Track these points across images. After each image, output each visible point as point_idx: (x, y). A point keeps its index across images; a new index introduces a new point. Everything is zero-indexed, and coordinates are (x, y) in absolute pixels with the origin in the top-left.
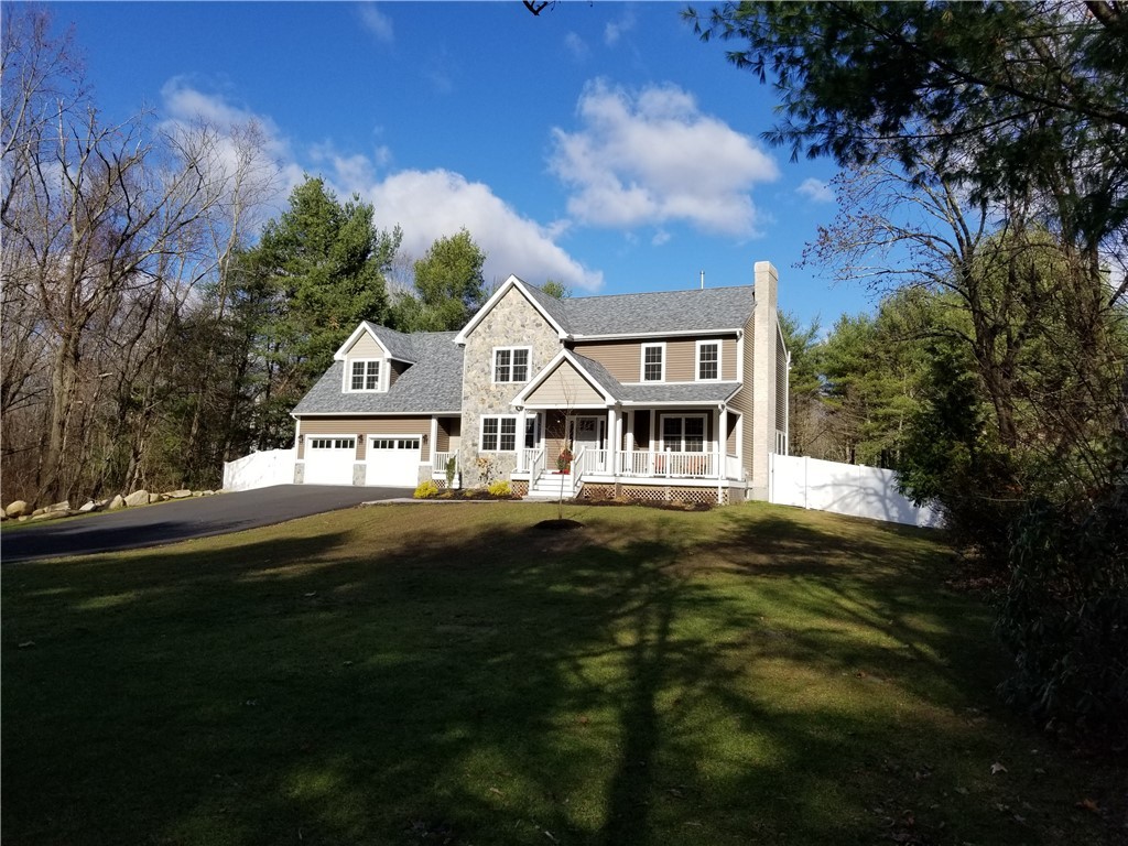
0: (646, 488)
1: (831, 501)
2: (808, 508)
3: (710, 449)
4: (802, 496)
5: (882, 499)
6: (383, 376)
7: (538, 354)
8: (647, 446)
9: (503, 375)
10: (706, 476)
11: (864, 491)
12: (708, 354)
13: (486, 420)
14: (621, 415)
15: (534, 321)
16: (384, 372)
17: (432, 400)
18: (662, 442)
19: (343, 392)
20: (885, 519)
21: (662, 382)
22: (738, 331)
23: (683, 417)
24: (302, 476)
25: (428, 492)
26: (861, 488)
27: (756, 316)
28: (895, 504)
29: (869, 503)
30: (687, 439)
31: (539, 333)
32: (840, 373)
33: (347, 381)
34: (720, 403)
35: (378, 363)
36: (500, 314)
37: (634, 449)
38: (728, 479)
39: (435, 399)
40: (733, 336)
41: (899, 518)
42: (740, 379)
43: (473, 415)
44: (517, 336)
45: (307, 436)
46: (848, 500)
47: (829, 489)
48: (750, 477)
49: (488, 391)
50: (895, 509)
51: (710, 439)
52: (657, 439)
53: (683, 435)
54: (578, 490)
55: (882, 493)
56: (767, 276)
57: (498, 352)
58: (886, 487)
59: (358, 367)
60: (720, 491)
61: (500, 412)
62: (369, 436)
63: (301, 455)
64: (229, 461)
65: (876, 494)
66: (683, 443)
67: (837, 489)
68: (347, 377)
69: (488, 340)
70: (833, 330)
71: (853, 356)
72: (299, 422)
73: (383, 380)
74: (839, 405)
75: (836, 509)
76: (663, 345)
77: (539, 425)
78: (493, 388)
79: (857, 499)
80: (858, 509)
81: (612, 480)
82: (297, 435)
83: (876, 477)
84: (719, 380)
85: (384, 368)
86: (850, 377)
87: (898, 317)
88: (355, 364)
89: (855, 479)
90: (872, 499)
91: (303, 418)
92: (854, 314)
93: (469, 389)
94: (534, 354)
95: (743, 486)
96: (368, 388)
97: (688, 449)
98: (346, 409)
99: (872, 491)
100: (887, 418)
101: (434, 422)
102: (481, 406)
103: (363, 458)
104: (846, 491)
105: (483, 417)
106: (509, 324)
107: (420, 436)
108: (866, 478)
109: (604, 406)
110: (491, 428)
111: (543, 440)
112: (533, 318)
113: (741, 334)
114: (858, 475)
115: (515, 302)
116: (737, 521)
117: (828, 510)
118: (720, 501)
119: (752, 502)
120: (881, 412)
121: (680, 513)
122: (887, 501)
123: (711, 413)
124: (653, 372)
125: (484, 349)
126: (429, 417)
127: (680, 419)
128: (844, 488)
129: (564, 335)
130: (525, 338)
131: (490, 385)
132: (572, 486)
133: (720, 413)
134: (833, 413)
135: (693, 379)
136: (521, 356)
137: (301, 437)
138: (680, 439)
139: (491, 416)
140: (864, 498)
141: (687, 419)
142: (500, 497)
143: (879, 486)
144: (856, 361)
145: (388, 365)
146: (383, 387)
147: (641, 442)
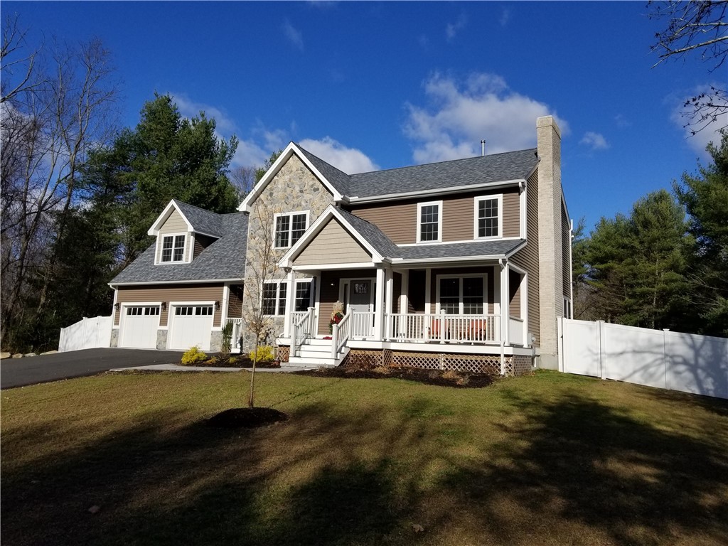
0: (418, 355)
1: (631, 371)
2: (604, 378)
3: (491, 311)
4: (596, 365)
5: (693, 368)
6: (188, 248)
8: (423, 309)
9: (283, 240)
10: (487, 342)
11: (672, 360)
12: (488, 209)
13: (266, 286)
14: (390, 274)
15: (312, 186)
16: (188, 245)
17: (226, 268)
18: (438, 305)
19: (155, 264)
20: (697, 392)
21: (439, 242)
22: (520, 182)
23: (461, 277)
24: (117, 340)
25: (194, 358)
26: (666, 355)
27: (539, 172)
28: (708, 375)
29: (678, 373)
30: (465, 302)
31: (316, 197)
32: (602, 260)
33: (159, 254)
34: (500, 257)
35: (184, 236)
36: (281, 181)
37: (409, 312)
38: (512, 345)
39: (228, 267)
40: (515, 189)
41: (715, 391)
42: (523, 234)
43: (254, 281)
44: (296, 201)
45: (123, 304)
46: (652, 370)
47: (629, 356)
48: (536, 343)
49: (269, 256)
50: (710, 380)
51: (491, 301)
52: (433, 301)
53: (461, 297)
54: (341, 357)
55: (692, 362)
56: (550, 131)
57: (278, 218)
58: (697, 354)
59: (168, 241)
60: (503, 360)
61: (278, 277)
62: (171, 303)
63: (117, 322)
64: (65, 327)
65: (685, 362)
66: (461, 305)
67: (639, 356)
68: (159, 250)
69: (269, 207)
70: (594, 230)
71: (613, 247)
72: (116, 292)
73: (188, 252)
74: (602, 285)
75: (637, 379)
76: (440, 203)
77: (315, 288)
78: (273, 253)
79: (663, 368)
80: (665, 379)
81: (379, 346)
82: (115, 302)
83: (686, 343)
84: (500, 237)
85: (189, 241)
86: (611, 263)
87: (650, 215)
88: (165, 238)
89: (659, 346)
90: (682, 368)
91: (120, 288)
92: (611, 217)
93: (252, 255)
94: (311, 218)
95: (530, 353)
96: (175, 259)
97: (466, 312)
98: (154, 279)
99: (679, 360)
100: (643, 295)
101: (226, 289)
102: (262, 271)
103: (166, 324)
104: (649, 358)
105: (263, 282)
106: (289, 190)
107: (213, 303)
108: (673, 344)
109: (371, 265)
110: (269, 293)
111: (317, 304)
112: (311, 183)
113: (524, 186)
114: (662, 341)
115: (294, 169)
116: (523, 406)
117: (628, 381)
118: (503, 372)
119: (540, 371)
120: (638, 290)
121: (449, 390)
122: (699, 371)
123: (491, 270)
124: (429, 232)
125: (266, 216)
126: (221, 284)
127: (457, 280)
128: (646, 355)
129: (338, 197)
130: (303, 203)
131: (270, 251)
132: (334, 353)
133: (501, 269)
134: (596, 292)
135: (472, 237)
136: (300, 221)
137: (118, 305)
138: (457, 302)
139: (270, 281)
140: (670, 368)
141: (465, 280)
142: (260, 364)
143: (689, 354)
144: (615, 251)
145: (192, 238)
146: (187, 259)
147: (416, 305)
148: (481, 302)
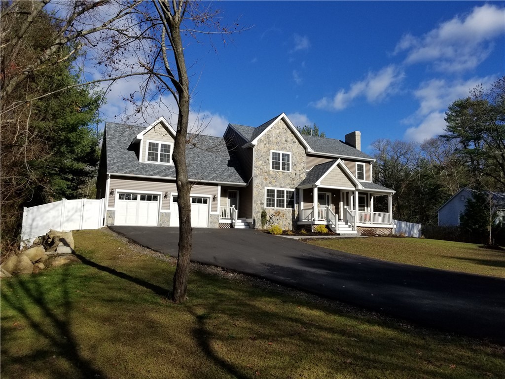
7: (294, 157)
9: (276, 166)
12: (360, 168)
13: (268, 190)
40: (369, 162)
43: (261, 187)
44: (283, 146)
49: (268, 174)
56: (360, 138)
57: (273, 153)
59: (153, 146)
61: (276, 186)
69: (267, 145)
78: (271, 172)
84: (364, 181)
88: (150, 143)
91: (112, 177)
93: (258, 171)
94: (292, 157)
96: (161, 161)
101: (219, 188)
102: (265, 182)
105: (266, 188)
106: (279, 139)
107: (211, 196)
109: (353, 189)
110: (271, 195)
111: (302, 203)
112: (291, 138)
115: (281, 128)
125: (265, 150)
126: (217, 185)
129: (310, 150)
130: (287, 148)
131: (269, 171)
136: (286, 157)
139: (270, 188)
148: (364, 206)
